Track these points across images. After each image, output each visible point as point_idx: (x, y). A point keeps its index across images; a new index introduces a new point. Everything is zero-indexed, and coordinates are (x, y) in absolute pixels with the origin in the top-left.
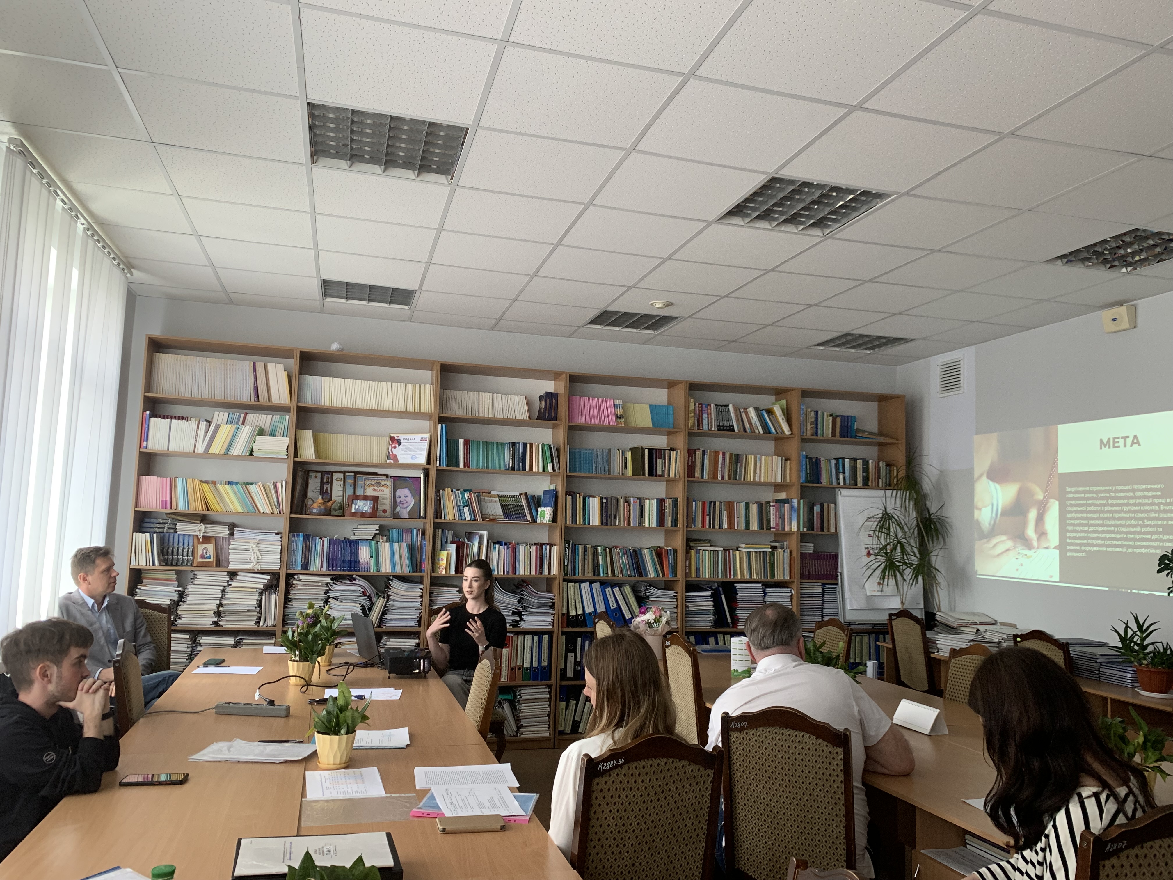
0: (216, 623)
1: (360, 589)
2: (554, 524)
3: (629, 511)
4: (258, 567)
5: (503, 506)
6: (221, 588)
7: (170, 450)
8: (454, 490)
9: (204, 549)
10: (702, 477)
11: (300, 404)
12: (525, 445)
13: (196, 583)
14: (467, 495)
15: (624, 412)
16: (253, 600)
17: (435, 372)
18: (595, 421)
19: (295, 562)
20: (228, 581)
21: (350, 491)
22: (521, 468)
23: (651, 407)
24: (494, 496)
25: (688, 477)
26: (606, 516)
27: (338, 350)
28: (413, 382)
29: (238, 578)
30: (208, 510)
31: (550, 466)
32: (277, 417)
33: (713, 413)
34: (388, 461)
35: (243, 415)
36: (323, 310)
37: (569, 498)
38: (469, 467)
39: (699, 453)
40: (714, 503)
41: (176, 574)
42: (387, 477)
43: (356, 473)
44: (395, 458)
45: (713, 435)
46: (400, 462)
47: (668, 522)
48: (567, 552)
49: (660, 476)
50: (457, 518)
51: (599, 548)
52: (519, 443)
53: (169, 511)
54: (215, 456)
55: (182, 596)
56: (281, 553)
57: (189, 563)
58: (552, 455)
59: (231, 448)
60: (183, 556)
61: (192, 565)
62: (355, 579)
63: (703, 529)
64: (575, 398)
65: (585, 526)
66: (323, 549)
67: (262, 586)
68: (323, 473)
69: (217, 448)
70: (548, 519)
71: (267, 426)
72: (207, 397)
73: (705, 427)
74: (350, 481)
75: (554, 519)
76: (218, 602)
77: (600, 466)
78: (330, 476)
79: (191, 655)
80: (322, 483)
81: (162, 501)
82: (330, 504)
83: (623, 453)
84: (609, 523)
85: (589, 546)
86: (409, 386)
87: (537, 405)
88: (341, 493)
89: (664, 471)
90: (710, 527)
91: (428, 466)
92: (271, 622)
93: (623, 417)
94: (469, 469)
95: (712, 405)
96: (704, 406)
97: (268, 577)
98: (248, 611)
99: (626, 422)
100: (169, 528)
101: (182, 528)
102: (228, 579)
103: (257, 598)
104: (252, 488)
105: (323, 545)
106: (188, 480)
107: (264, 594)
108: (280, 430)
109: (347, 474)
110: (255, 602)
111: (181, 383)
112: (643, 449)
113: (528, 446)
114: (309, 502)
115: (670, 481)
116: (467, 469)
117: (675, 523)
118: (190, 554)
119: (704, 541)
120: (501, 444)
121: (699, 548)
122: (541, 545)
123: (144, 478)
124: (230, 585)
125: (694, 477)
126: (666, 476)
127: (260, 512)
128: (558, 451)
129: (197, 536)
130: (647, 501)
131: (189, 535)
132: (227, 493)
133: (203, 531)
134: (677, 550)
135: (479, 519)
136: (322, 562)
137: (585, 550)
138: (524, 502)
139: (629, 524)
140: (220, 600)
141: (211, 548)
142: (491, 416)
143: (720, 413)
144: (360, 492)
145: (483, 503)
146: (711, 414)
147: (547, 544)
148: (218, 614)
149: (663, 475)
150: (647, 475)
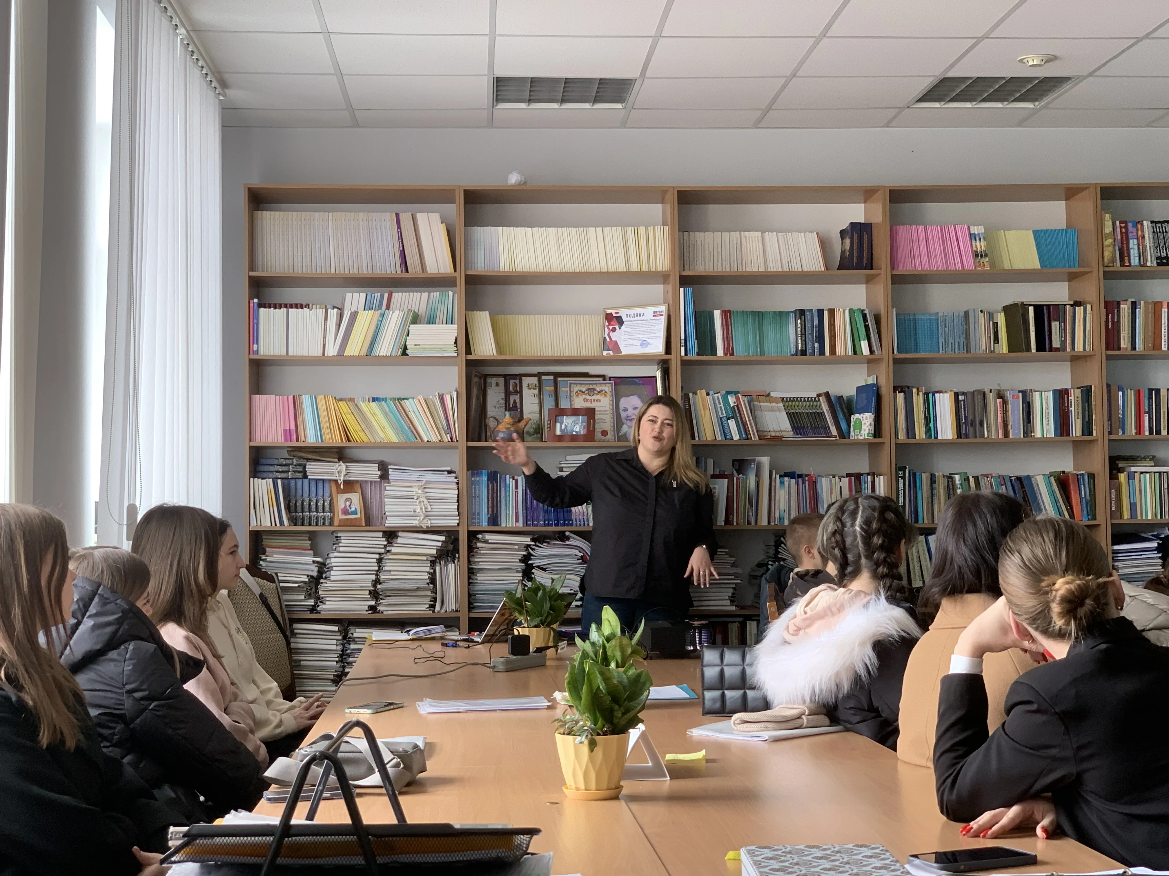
0: (373, 609)
1: (576, 552)
2: (877, 440)
3: (1005, 412)
4: (427, 524)
5: (791, 416)
6: (377, 556)
7: (290, 354)
8: (711, 393)
9: (347, 500)
10: (1134, 348)
11: (470, 273)
12: (821, 312)
13: (342, 549)
14: (731, 400)
15: (988, 245)
16: (422, 572)
17: (668, 206)
18: (938, 264)
19: (478, 514)
20: (385, 546)
21: (549, 403)
22: (816, 351)
23: (1036, 233)
24: (775, 400)
25: (1107, 349)
26: (966, 423)
27: (519, 184)
28: (636, 225)
29: (399, 540)
30: (349, 441)
31: (864, 344)
32: (436, 295)
33: (1146, 236)
34: (605, 353)
35: (386, 295)
36: (491, 123)
37: (900, 397)
38: (732, 354)
39: (1125, 308)
40: (1158, 391)
41: (310, 539)
42: (604, 380)
43: (557, 375)
44: (615, 347)
45: (1151, 275)
46: (623, 353)
47: (1076, 428)
48: (901, 485)
49: (1057, 350)
50: (719, 437)
51: (957, 478)
52: (811, 311)
53: (295, 444)
54: (354, 361)
55: (323, 569)
56: (458, 501)
57: (327, 523)
58: (867, 327)
59: (376, 344)
60: (317, 511)
61: (331, 524)
62: (568, 538)
63: (1138, 437)
64: (902, 230)
65: (929, 441)
66: (517, 493)
67: (434, 552)
68: (507, 377)
69: (354, 349)
70: (867, 432)
71: (422, 310)
72: (333, 271)
73: (1135, 260)
74: (549, 389)
75: (878, 431)
76: (374, 577)
77: (951, 340)
78: (517, 381)
79: (341, 656)
80: (508, 394)
81: (285, 430)
82: (522, 424)
83: (991, 316)
84: (971, 434)
85: (938, 474)
86: (630, 230)
87: (837, 247)
88: (536, 408)
89: (1063, 342)
90: (1151, 432)
91: (668, 357)
92: (451, 605)
93: (986, 255)
94: (732, 358)
95: (1145, 223)
96: (1130, 225)
97: (443, 538)
98: (418, 589)
99: (992, 264)
100: (294, 472)
101: (315, 469)
102: (385, 543)
103: (428, 569)
104: (407, 404)
105: (516, 487)
106: (318, 397)
107: (438, 564)
108: (441, 314)
109: (544, 377)
110: (426, 576)
111: (295, 253)
112: (1024, 307)
113: (826, 313)
114: (491, 423)
115: (1076, 359)
116: (729, 357)
117: (1087, 429)
118: (327, 508)
119: (1144, 459)
120: (781, 313)
121: (1133, 469)
122: (858, 476)
123: (257, 397)
124: (388, 551)
125: (1119, 349)
126: (1069, 350)
127: (422, 440)
128: (878, 319)
129: (336, 481)
130: (1037, 395)
131: (323, 481)
132: (373, 414)
133: (343, 473)
134: (1094, 475)
135: (755, 438)
136: (517, 514)
137: (933, 479)
138: (825, 408)
139: (1006, 434)
140: (377, 575)
141: (355, 498)
142: (762, 269)
143: (1161, 235)
144: (564, 404)
145: (758, 413)
146: (1143, 237)
147: (868, 474)
148: (375, 594)
149: (1062, 348)
150: (1034, 350)
